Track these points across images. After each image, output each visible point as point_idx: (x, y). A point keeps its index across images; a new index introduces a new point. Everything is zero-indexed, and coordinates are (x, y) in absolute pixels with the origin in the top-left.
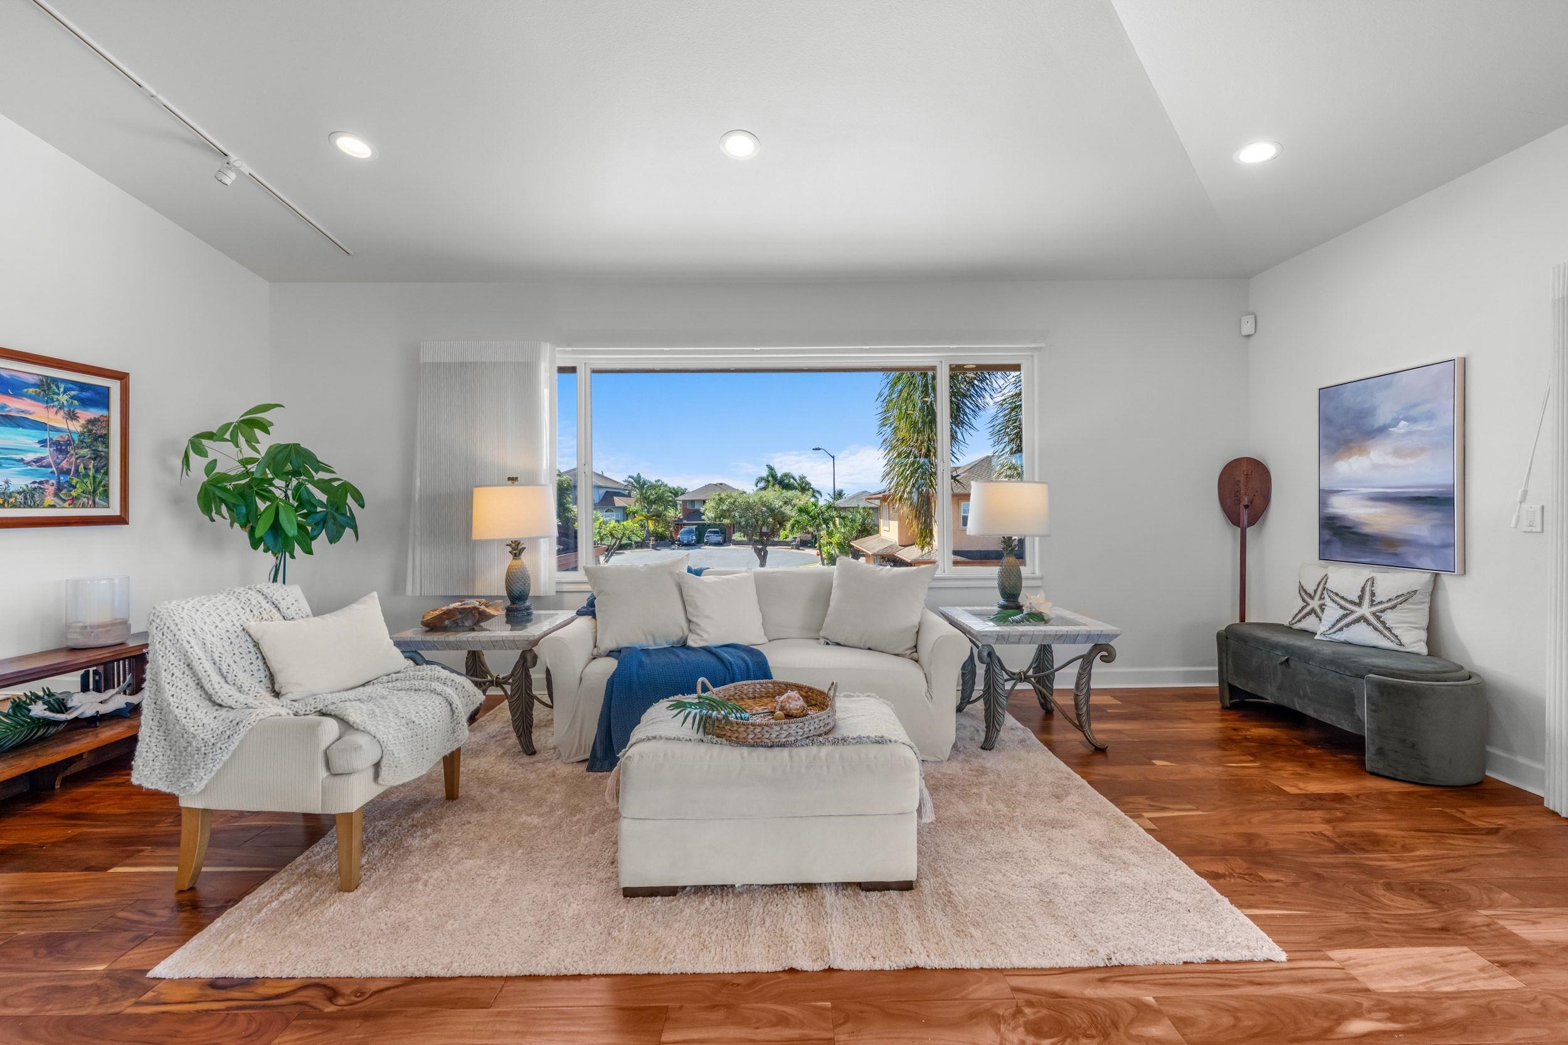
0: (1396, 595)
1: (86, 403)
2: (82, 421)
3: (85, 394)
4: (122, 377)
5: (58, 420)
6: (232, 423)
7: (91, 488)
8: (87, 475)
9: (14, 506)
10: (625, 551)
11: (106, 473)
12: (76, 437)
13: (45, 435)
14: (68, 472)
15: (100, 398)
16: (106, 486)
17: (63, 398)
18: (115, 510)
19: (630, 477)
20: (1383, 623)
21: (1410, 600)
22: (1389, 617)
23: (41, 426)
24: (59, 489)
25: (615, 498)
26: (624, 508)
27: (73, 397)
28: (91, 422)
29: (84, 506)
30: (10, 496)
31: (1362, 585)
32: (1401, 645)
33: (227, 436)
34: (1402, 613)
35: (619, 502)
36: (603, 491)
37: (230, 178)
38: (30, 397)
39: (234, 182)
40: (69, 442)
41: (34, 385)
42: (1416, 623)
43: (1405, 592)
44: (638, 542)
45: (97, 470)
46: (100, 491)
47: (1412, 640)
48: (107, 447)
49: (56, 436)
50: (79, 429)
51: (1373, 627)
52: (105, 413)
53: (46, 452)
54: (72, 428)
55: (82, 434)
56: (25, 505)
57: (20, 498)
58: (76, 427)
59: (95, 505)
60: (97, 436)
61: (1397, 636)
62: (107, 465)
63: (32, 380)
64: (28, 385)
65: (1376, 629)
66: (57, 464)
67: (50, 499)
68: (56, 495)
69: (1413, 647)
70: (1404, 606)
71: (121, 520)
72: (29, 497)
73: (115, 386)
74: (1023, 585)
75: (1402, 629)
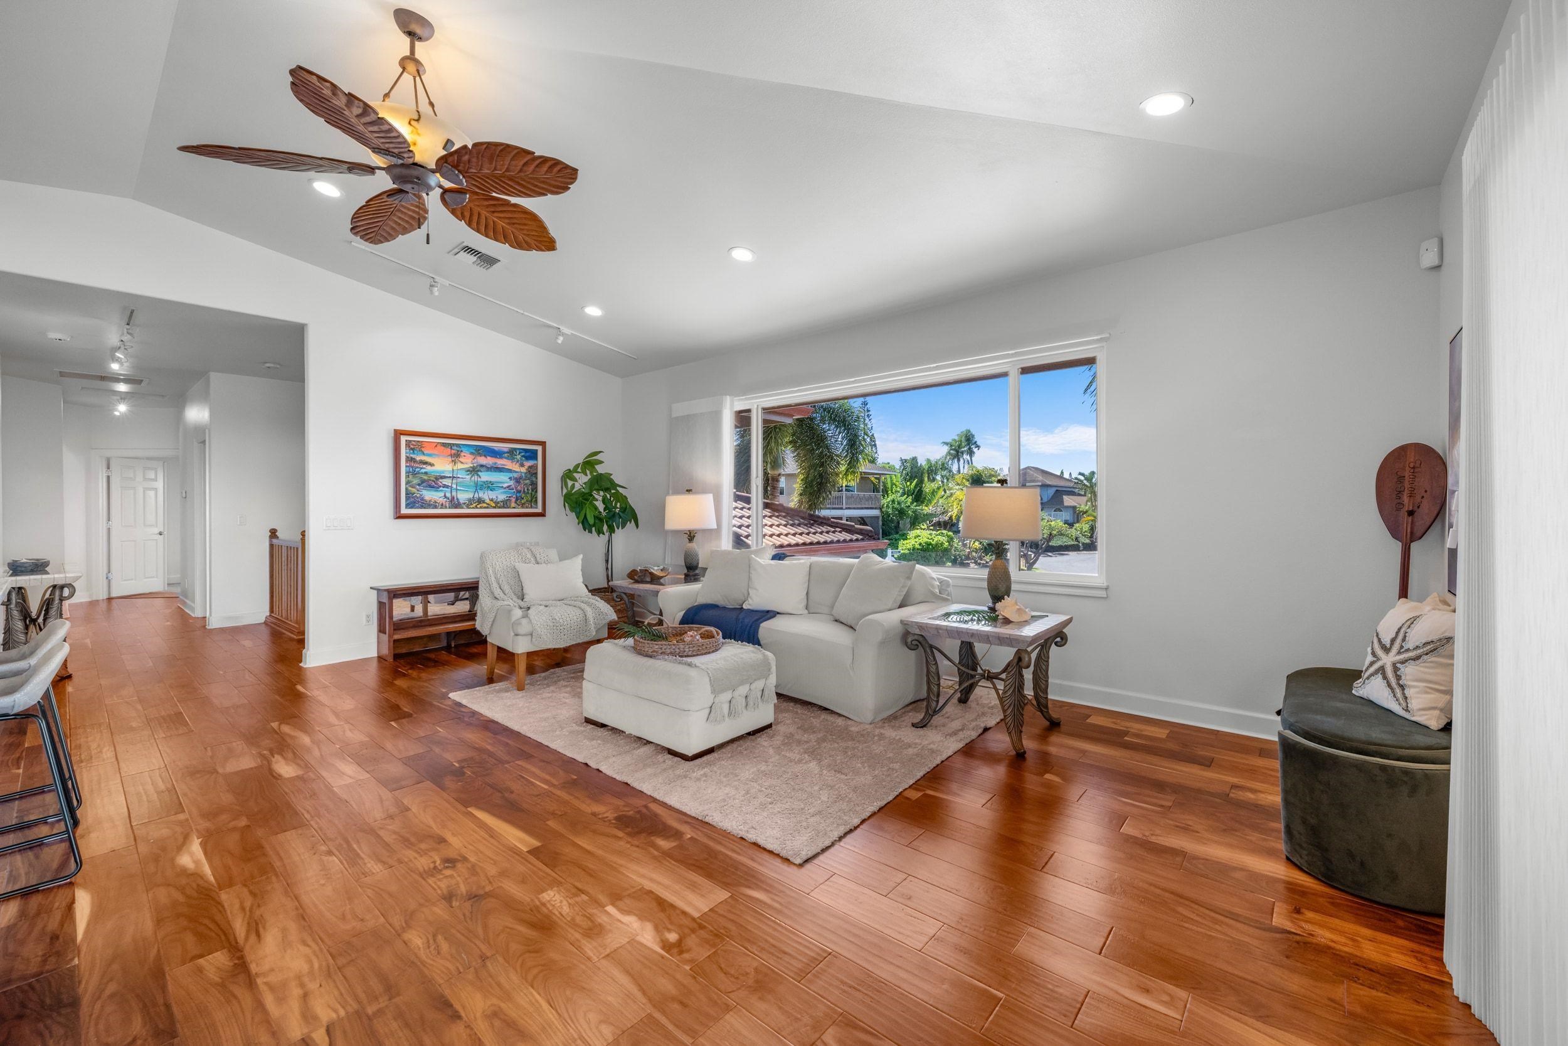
0: (1424, 641)
1: (528, 458)
2: (526, 467)
3: (528, 454)
4: (543, 444)
5: (516, 467)
6: (579, 464)
7: (530, 499)
8: (528, 493)
9: (499, 508)
10: (1070, 553)
11: (536, 492)
12: (523, 475)
13: (511, 475)
14: (520, 491)
15: (532, 455)
16: (536, 498)
17: (519, 457)
18: (539, 510)
19: (1080, 474)
20: (1398, 678)
21: (1441, 650)
22: (1409, 671)
23: (510, 471)
24: (517, 499)
25: (1064, 497)
26: (1074, 508)
27: (522, 456)
28: (530, 467)
29: (527, 508)
30: (498, 503)
31: (1399, 627)
32: (1407, 710)
33: (579, 470)
34: (1426, 667)
35: (1068, 501)
36: (1051, 491)
37: (560, 340)
38: (505, 458)
39: (563, 341)
40: (521, 478)
41: (508, 452)
42: (1441, 685)
43: (1435, 637)
44: (1086, 544)
45: (532, 491)
46: (533, 501)
47: (1421, 706)
48: (537, 479)
49: (515, 475)
50: (525, 471)
51: (1388, 682)
52: (535, 462)
53: (512, 483)
54: (522, 471)
55: (526, 473)
56: (504, 507)
57: (502, 504)
58: (523, 470)
59: (531, 507)
60: (532, 472)
61: (1406, 698)
62: (536, 488)
63: (506, 450)
64: (504, 453)
65: (1389, 685)
66: (516, 488)
67: (513, 505)
68: (516, 502)
69: (1420, 716)
70: (1431, 658)
71: (542, 515)
72: (505, 504)
73: (539, 448)
74: (1012, 589)
75: (1417, 690)
